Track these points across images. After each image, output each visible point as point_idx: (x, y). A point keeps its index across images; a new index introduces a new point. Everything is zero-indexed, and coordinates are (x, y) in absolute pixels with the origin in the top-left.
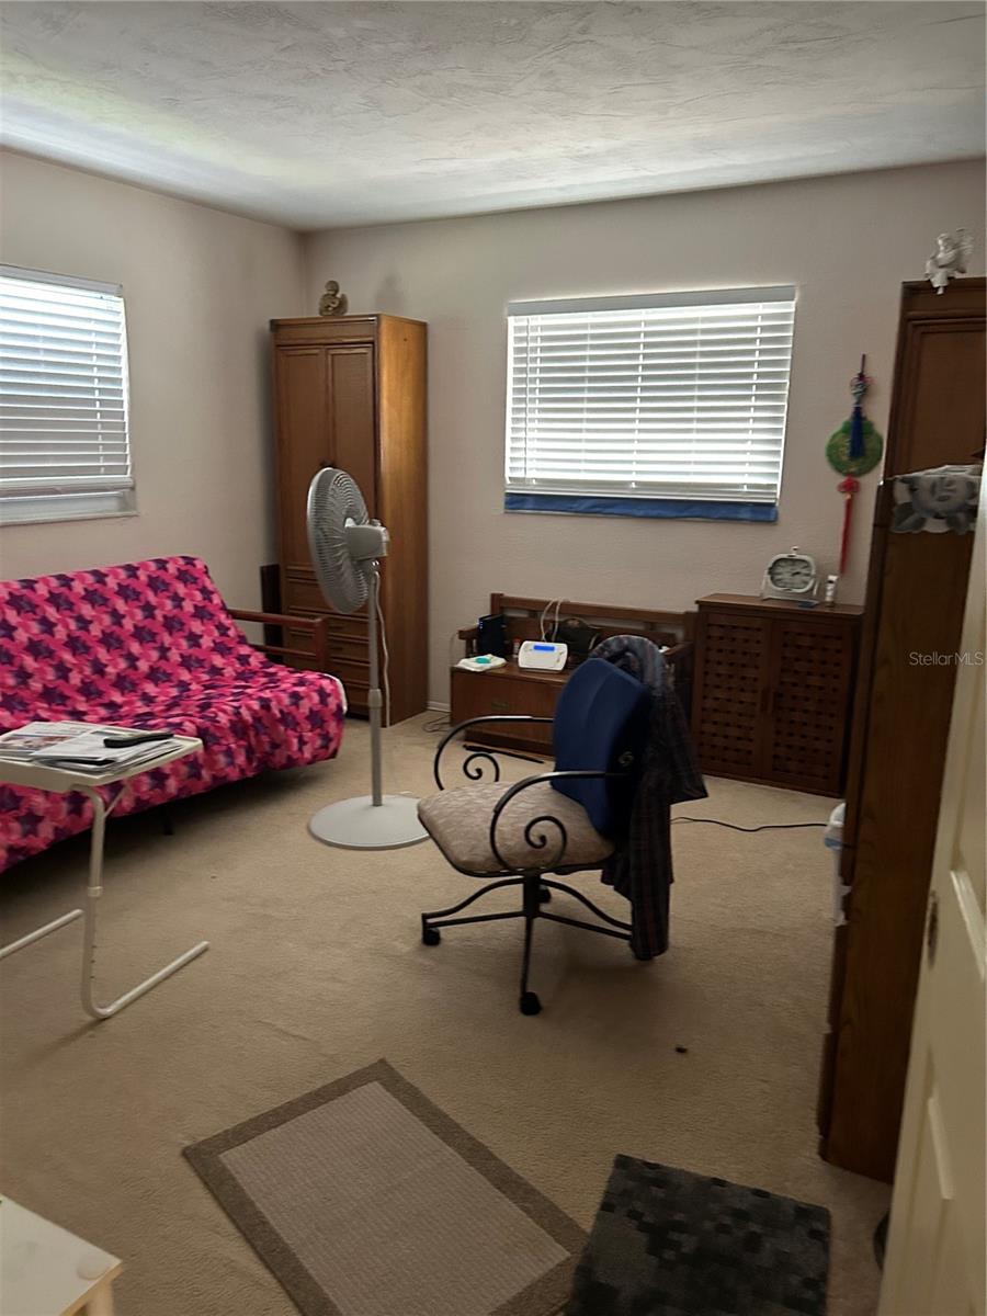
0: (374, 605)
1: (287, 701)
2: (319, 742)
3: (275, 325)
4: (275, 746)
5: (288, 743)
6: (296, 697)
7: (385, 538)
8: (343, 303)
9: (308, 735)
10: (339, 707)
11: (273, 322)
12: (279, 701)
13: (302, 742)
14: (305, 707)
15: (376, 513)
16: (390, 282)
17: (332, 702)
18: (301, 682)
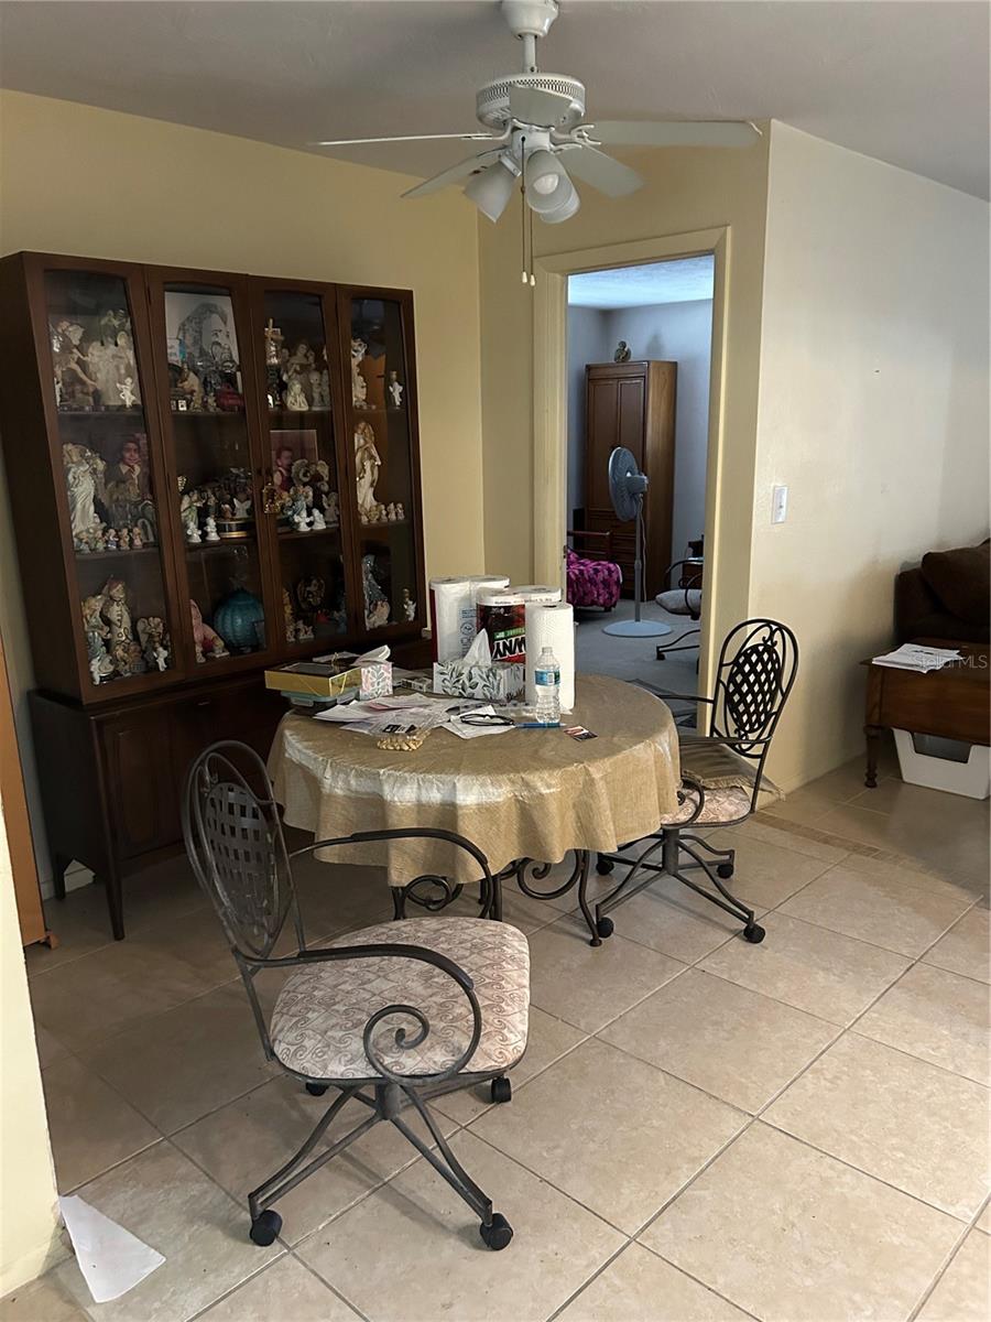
0: (639, 517)
1: (592, 572)
2: (607, 596)
3: (589, 368)
4: (585, 594)
5: (592, 592)
6: (596, 571)
7: (646, 482)
8: (628, 353)
9: (601, 591)
10: (618, 579)
11: (587, 366)
12: (588, 571)
13: (599, 595)
14: (600, 577)
15: (643, 469)
16: (656, 338)
17: (614, 575)
18: (599, 565)
